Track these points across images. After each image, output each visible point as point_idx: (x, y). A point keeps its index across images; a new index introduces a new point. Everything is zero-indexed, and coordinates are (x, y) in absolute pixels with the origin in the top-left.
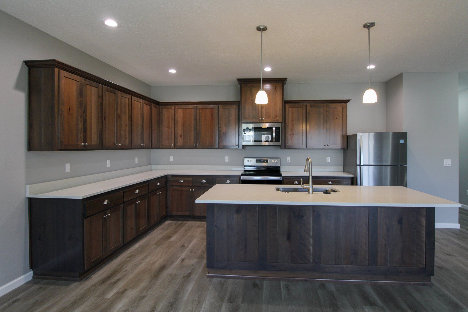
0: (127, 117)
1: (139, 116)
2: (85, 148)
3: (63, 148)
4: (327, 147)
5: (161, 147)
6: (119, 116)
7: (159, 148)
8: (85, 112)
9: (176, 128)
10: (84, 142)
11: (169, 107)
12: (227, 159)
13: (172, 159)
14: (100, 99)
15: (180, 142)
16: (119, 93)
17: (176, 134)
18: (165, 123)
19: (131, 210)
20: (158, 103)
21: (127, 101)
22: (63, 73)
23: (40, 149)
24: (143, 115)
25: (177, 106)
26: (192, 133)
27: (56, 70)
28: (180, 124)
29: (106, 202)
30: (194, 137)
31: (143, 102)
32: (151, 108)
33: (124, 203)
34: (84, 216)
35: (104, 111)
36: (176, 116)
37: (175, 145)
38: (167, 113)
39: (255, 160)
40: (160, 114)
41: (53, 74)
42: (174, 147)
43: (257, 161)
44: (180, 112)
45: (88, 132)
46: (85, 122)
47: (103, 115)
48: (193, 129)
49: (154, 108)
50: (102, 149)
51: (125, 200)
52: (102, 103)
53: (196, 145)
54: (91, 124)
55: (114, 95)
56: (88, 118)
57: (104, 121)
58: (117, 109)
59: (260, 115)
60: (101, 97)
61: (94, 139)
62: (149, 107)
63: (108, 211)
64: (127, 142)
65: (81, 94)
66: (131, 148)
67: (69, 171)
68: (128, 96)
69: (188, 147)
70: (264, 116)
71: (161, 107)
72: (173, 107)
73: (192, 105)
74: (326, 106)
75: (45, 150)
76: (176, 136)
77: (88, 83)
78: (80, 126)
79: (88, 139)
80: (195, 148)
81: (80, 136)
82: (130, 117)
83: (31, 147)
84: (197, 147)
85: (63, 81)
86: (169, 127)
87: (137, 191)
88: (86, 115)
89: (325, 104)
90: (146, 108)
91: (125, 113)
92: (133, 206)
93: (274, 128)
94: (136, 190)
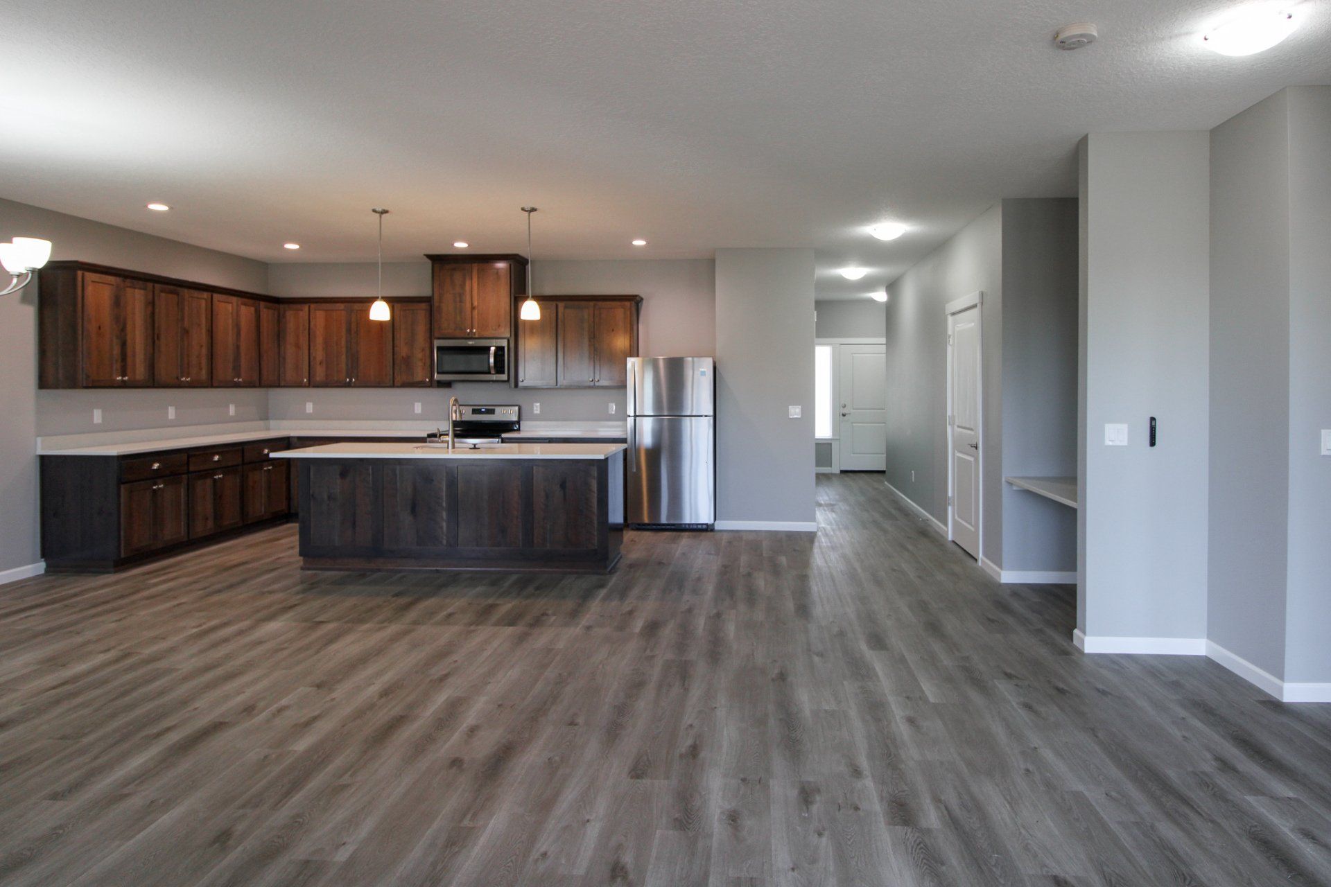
0: (204, 331)
1: (231, 327)
2: (124, 385)
3: (90, 385)
4: (597, 384)
5: (282, 384)
6: (186, 332)
7: (279, 386)
8: (123, 329)
9: (312, 348)
10: (124, 375)
11: (299, 306)
12: (418, 408)
13: (309, 408)
14: (150, 308)
15: (320, 373)
16: (186, 292)
17: (312, 358)
18: (290, 338)
19: (204, 488)
20: (275, 301)
21: (203, 305)
22: (90, 276)
23: (56, 386)
24: (237, 326)
25: (313, 306)
26: (344, 357)
27: (80, 273)
28: (319, 340)
29: (156, 466)
30: (347, 365)
31: (239, 303)
32: (257, 312)
33: (188, 472)
34: (121, 482)
35: (156, 325)
36: (312, 324)
37: (309, 380)
38: (294, 319)
39: (470, 409)
40: (280, 321)
41: (75, 279)
42: (307, 385)
43: (475, 412)
44: (319, 317)
45: (129, 360)
46: (124, 344)
47: (156, 331)
48: (344, 350)
49: (265, 310)
50: (154, 387)
51: (192, 468)
52: (153, 313)
53: (351, 380)
54: (134, 348)
55: (175, 296)
56: (129, 338)
57: (157, 342)
58: (183, 319)
59: (469, 322)
60: (151, 304)
61: (140, 371)
62: (253, 309)
63: (159, 481)
64: (204, 375)
65: (117, 302)
66: (212, 386)
67: (100, 421)
68: (205, 295)
69: (336, 385)
70: (476, 324)
71: (282, 306)
72: (306, 307)
73: (342, 302)
74: (594, 306)
75: (64, 388)
76: (312, 363)
77: (129, 285)
78: (116, 351)
79: (129, 371)
80: (349, 385)
81: (117, 366)
82: (209, 331)
83: (44, 382)
84: (352, 385)
85: (90, 289)
86: (298, 346)
87: (216, 458)
88: (126, 335)
89: (592, 303)
90: (246, 312)
91: (199, 325)
92: (209, 482)
93: (493, 349)
94: (214, 456)
